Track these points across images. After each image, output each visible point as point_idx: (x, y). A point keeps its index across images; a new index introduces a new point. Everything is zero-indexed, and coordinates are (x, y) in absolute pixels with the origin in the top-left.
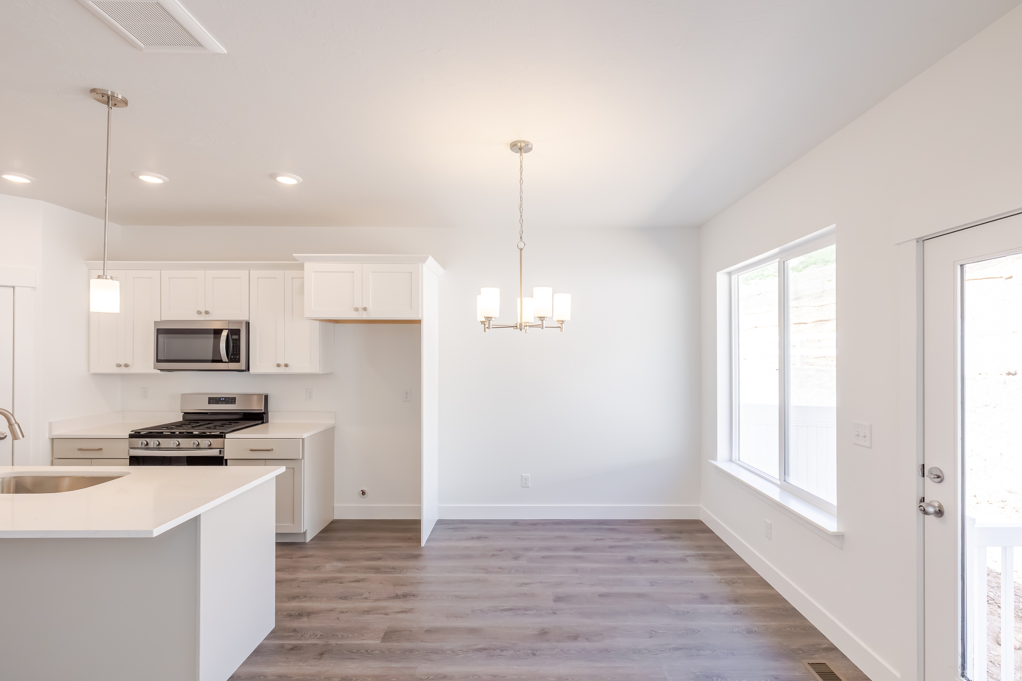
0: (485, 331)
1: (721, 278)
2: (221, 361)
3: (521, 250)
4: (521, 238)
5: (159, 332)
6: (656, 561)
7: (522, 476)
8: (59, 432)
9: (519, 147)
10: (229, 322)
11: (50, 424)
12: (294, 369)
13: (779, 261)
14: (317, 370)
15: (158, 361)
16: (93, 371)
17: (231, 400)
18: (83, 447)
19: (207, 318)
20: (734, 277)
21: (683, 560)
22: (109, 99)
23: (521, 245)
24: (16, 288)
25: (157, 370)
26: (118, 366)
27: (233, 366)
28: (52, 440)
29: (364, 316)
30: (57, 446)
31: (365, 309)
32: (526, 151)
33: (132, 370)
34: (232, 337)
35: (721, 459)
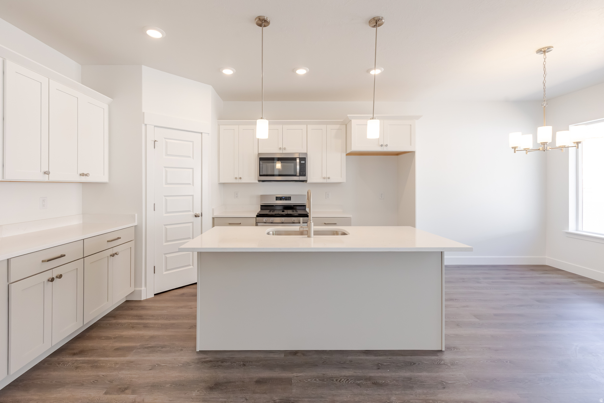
2: (296, 175)
3: (545, 107)
5: (261, 159)
8: (216, 214)
9: (543, 51)
10: (300, 154)
11: (213, 210)
12: (332, 180)
14: (344, 181)
15: (260, 175)
16: (221, 181)
17: (289, 198)
18: (230, 223)
19: (284, 152)
22: (376, 22)
23: (545, 104)
24: (203, 134)
25: (259, 181)
26: (236, 178)
27: (302, 178)
28: (213, 218)
29: (385, 149)
30: (216, 221)
31: (386, 145)
32: (548, 52)
33: (243, 181)
34: (301, 162)
35: (572, 229)
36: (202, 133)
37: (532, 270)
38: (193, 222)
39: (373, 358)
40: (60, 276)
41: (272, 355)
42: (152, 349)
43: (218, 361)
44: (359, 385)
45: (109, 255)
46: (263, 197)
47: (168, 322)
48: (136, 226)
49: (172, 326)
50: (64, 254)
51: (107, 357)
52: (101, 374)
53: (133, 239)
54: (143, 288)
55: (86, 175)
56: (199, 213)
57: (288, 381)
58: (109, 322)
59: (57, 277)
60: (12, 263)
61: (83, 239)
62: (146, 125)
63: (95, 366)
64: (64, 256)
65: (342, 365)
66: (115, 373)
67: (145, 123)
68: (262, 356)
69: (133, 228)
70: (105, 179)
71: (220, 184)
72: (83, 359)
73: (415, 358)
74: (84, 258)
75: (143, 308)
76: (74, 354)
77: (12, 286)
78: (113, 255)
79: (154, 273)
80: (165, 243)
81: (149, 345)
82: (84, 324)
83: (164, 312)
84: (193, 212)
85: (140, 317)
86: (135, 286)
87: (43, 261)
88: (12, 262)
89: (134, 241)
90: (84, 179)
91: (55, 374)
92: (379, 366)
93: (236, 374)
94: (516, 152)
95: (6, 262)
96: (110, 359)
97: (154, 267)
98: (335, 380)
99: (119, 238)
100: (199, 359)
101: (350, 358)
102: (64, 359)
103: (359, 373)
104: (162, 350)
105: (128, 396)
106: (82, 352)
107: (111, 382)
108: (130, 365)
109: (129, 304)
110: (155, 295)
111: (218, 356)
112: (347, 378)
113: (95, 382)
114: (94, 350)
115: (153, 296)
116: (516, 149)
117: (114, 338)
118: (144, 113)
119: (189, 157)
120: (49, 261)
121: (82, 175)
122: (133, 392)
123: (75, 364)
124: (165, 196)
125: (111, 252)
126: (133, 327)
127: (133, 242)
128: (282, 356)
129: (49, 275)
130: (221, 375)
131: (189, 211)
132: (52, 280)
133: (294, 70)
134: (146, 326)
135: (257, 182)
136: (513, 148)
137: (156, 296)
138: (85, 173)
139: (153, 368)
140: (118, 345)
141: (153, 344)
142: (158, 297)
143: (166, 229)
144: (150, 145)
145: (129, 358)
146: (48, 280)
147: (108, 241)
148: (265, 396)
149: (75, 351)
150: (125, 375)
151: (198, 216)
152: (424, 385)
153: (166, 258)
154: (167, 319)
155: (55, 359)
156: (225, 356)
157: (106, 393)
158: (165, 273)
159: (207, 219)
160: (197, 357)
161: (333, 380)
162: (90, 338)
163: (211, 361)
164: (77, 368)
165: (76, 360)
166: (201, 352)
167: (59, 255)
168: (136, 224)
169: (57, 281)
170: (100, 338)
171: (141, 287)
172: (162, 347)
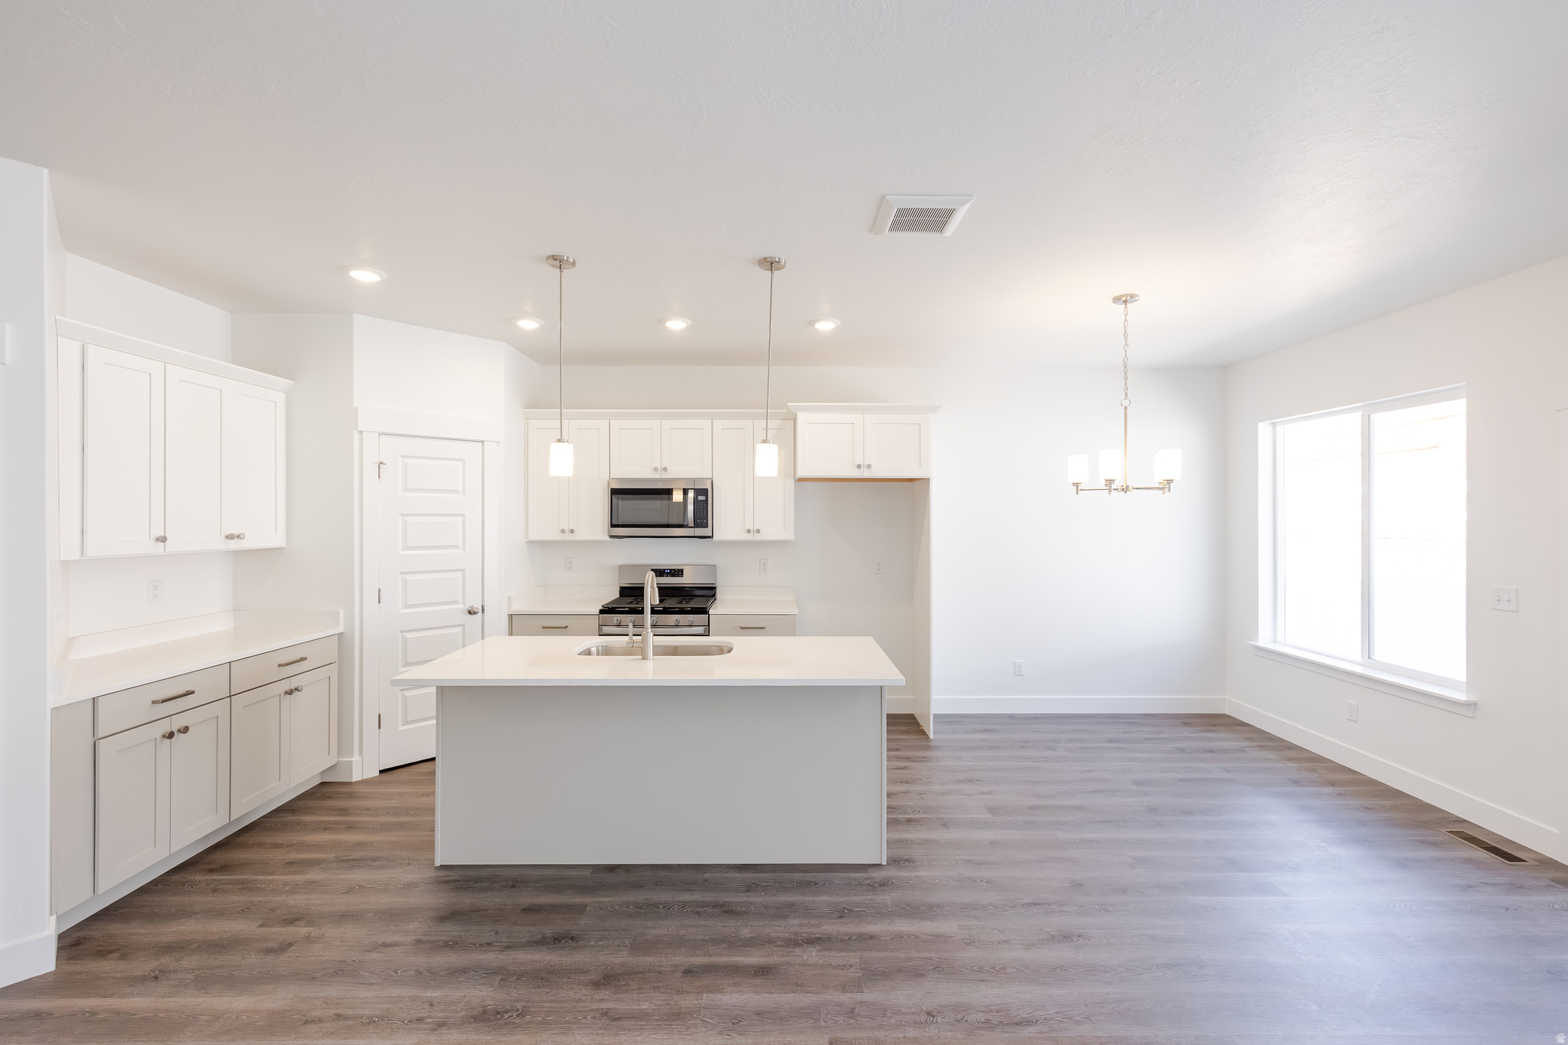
0: (1077, 493)
1: (1264, 429)
2: (687, 526)
3: (1126, 408)
4: (1126, 395)
5: (615, 492)
6: (1212, 751)
7: (1015, 662)
8: (517, 608)
9: (1124, 300)
10: (694, 480)
11: (510, 598)
12: (765, 536)
13: (1362, 415)
14: (791, 537)
15: (613, 526)
16: (532, 537)
17: (678, 573)
18: (546, 625)
19: (665, 476)
20: (1279, 428)
21: (1241, 750)
22: (771, 264)
23: (1126, 403)
24: (485, 443)
25: (611, 537)
26: (563, 531)
27: (700, 532)
28: (511, 616)
29: (866, 474)
30: (517, 623)
31: (869, 466)
32: (1130, 303)
33: (577, 537)
34: (697, 497)
35: (1264, 640)
36: (483, 442)
37: (1186, 724)
38: (463, 625)
39: (750, 875)
40: (185, 730)
41: (569, 872)
42: (353, 863)
43: (468, 881)
44: (698, 913)
45: (282, 692)
46: (623, 569)
47: (398, 819)
48: (340, 635)
49: (402, 826)
50: (192, 689)
51: (271, 875)
52: (257, 899)
53: (335, 659)
54: (356, 758)
55: (238, 537)
56: (478, 606)
57: (581, 909)
58: (281, 819)
59: (179, 731)
60: (101, 705)
61: (230, 663)
62: (361, 432)
63: (246, 887)
64: (193, 692)
65: (687, 886)
66: (279, 899)
67: (359, 429)
68: (550, 872)
69: (336, 637)
70: (278, 541)
71: (531, 543)
72: (228, 877)
73: (822, 876)
74: (230, 696)
75: (351, 796)
76: (211, 871)
77: (101, 744)
78: (290, 692)
79: (379, 728)
80: (403, 667)
81: (351, 858)
82: (232, 820)
83: (393, 803)
84: (464, 603)
85: (344, 811)
86: (339, 756)
87: (154, 702)
88: (101, 703)
89: (337, 663)
90: (234, 545)
91: (175, 900)
92: (749, 888)
93: (492, 899)
94: (1080, 492)
95: (90, 705)
96: (276, 877)
97: (379, 716)
98: (661, 907)
99: (303, 659)
100: (437, 877)
101: (707, 876)
102: (192, 878)
103: (710, 897)
104: (373, 864)
105: (300, 929)
106: (225, 868)
107: (273, 910)
108: (310, 886)
109: (325, 789)
110: (381, 772)
111: (472, 873)
112: (684, 905)
113: (245, 911)
114: (248, 864)
115: (378, 774)
116: (1079, 488)
117: (288, 846)
118: (357, 408)
119: (457, 491)
120: (163, 701)
121: (230, 537)
122: (309, 924)
123: (213, 886)
124: (402, 573)
125: (287, 685)
126: (325, 829)
127: (335, 667)
128: (588, 873)
129: (165, 727)
130: (467, 900)
131: (456, 602)
132: (171, 735)
133: (661, 322)
134: (351, 827)
135: (608, 538)
136: (1074, 484)
137: (382, 774)
138: (236, 533)
139: (349, 890)
140: (293, 856)
141: (357, 855)
142: (386, 776)
143: (405, 640)
144: (370, 471)
145: (311, 876)
146: (164, 736)
147: (280, 665)
148: (532, 928)
149: (213, 866)
150: (299, 901)
151: (475, 613)
152: (810, 913)
153: (405, 698)
154: (395, 814)
155: (176, 878)
156: (483, 873)
157: (262, 926)
158: (402, 728)
159: (497, 617)
160: (432, 874)
161: (658, 908)
162: (243, 846)
163: (456, 881)
164: (215, 890)
165: (215, 880)
166: (443, 867)
167: (184, 691)
168: (341, 630)
169: (178, 737)
170: (261, 845)
171: (352, 755)
172: (373, 860)
